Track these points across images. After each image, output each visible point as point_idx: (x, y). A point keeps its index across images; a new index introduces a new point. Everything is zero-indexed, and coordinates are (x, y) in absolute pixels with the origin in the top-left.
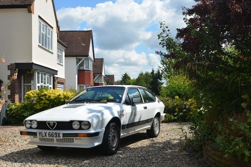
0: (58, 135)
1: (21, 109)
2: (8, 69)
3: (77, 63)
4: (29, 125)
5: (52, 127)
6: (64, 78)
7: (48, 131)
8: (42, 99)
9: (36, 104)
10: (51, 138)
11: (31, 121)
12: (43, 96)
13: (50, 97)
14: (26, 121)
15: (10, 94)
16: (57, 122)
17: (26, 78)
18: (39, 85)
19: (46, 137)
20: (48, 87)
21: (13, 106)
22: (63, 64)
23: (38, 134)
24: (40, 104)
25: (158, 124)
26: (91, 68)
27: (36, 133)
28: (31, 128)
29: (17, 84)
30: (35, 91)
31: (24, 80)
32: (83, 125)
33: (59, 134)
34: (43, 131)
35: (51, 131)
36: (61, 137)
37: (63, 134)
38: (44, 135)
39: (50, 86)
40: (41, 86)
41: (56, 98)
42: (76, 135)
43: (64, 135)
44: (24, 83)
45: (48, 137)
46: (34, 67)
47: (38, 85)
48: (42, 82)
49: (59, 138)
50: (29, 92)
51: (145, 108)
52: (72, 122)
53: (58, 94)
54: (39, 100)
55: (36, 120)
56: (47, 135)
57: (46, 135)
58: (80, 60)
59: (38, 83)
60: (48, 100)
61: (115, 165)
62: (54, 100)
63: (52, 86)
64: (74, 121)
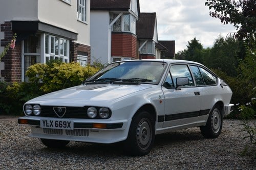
0: (67, 125)
1: (20, 91)
2: (2, 31)
3: (111, 20)
4: (29, 110)
5: (60, 114)
6: (89, 45)
7: (54, 119)
8: (52, 78)
9: (42, 85)
10: (59, 128)
11: (33, 105)
12: (53, 72)
13: (63, 74)
14: (26, 105)
15: (3, 69)
16: (68, 108)
17: (28, 45)
18: (48, 55)
19: (51, 127)
20: (61, 59)
21: (9, 87)
22: (88, 22)
23: (42, 123)
24: (49, 84)
25: (219, 120)
26: (133, 30)
27: (39, 121)
28: (33, 114)
29: (14, 54)
30: (41, 64)
31: (25, 47)
32: (102, 112)
33: (69, 124)
34: (49, 119)
35: (59, 120)
36: (72, 128)
37: (75, 123)
38: (50, 124)
39: (66, 58)
40: (52, 57)
41: (72, 77)
42: (92, 125)
43: (76, 125)
44: (26, 52)
45: (54, 127)
46: (40, 28)
47: (46, 55)
48: (52, 52)
49: (69, 129)
50: (32, 67)
51: (197, 93)
52: (86, 107)
53: (75, 70)
54: (47, 79)
55: (39, 105)
56: (54, 124)
57: (51, 125)
58: (115, 15)
59: (47, 52)
60: (60, 78)
61: (142, 167)
62: (69, 79)
63: (67, 58)
64: (89, 107)
